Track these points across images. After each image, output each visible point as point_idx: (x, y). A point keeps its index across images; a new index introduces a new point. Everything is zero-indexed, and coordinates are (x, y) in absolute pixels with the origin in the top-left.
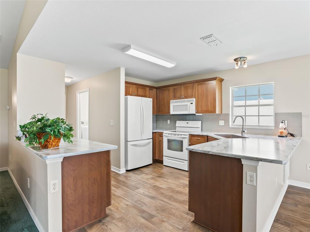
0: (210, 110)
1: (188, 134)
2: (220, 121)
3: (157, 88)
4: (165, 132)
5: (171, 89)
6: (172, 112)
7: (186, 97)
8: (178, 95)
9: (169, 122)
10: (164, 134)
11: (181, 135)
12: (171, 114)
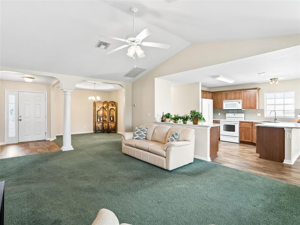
0: (252, 107)
1: (238, 121)
2: (258, 114)
3: (212, 93)
4: (221, 120)
5: (224, 93)
6: (224, 108)
7: (235, 99)
8: (229, 97)
9: (219, 114)
10: (221, 122)
11: (234, 122)
12: (224, 109)
